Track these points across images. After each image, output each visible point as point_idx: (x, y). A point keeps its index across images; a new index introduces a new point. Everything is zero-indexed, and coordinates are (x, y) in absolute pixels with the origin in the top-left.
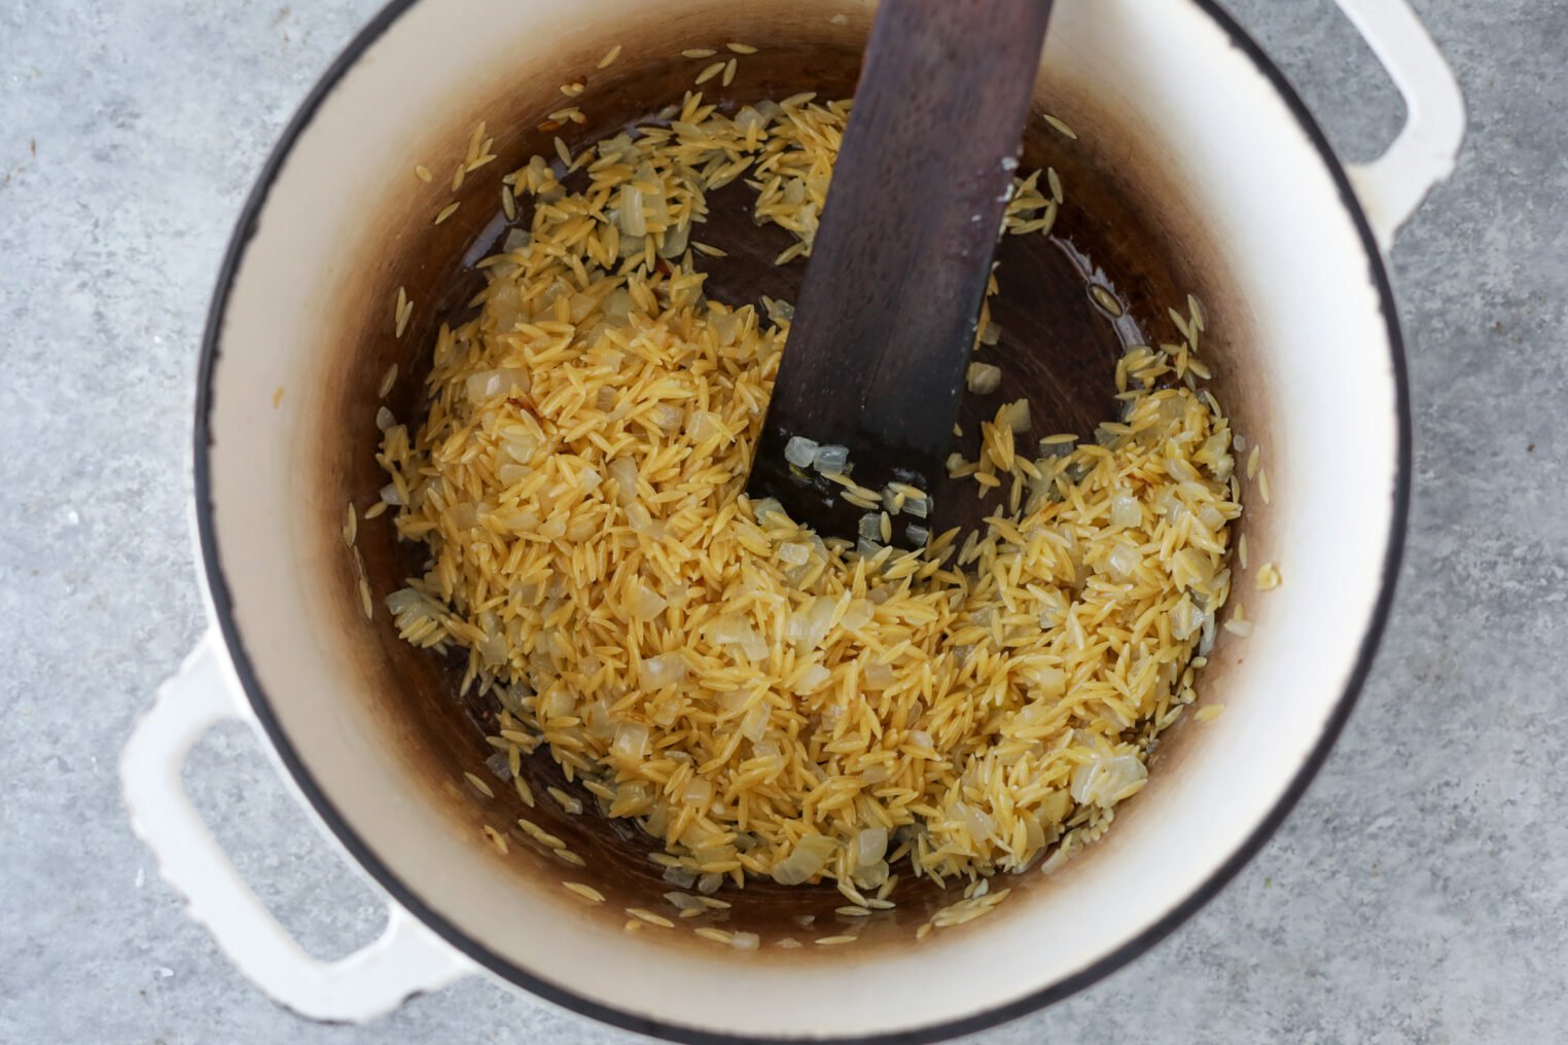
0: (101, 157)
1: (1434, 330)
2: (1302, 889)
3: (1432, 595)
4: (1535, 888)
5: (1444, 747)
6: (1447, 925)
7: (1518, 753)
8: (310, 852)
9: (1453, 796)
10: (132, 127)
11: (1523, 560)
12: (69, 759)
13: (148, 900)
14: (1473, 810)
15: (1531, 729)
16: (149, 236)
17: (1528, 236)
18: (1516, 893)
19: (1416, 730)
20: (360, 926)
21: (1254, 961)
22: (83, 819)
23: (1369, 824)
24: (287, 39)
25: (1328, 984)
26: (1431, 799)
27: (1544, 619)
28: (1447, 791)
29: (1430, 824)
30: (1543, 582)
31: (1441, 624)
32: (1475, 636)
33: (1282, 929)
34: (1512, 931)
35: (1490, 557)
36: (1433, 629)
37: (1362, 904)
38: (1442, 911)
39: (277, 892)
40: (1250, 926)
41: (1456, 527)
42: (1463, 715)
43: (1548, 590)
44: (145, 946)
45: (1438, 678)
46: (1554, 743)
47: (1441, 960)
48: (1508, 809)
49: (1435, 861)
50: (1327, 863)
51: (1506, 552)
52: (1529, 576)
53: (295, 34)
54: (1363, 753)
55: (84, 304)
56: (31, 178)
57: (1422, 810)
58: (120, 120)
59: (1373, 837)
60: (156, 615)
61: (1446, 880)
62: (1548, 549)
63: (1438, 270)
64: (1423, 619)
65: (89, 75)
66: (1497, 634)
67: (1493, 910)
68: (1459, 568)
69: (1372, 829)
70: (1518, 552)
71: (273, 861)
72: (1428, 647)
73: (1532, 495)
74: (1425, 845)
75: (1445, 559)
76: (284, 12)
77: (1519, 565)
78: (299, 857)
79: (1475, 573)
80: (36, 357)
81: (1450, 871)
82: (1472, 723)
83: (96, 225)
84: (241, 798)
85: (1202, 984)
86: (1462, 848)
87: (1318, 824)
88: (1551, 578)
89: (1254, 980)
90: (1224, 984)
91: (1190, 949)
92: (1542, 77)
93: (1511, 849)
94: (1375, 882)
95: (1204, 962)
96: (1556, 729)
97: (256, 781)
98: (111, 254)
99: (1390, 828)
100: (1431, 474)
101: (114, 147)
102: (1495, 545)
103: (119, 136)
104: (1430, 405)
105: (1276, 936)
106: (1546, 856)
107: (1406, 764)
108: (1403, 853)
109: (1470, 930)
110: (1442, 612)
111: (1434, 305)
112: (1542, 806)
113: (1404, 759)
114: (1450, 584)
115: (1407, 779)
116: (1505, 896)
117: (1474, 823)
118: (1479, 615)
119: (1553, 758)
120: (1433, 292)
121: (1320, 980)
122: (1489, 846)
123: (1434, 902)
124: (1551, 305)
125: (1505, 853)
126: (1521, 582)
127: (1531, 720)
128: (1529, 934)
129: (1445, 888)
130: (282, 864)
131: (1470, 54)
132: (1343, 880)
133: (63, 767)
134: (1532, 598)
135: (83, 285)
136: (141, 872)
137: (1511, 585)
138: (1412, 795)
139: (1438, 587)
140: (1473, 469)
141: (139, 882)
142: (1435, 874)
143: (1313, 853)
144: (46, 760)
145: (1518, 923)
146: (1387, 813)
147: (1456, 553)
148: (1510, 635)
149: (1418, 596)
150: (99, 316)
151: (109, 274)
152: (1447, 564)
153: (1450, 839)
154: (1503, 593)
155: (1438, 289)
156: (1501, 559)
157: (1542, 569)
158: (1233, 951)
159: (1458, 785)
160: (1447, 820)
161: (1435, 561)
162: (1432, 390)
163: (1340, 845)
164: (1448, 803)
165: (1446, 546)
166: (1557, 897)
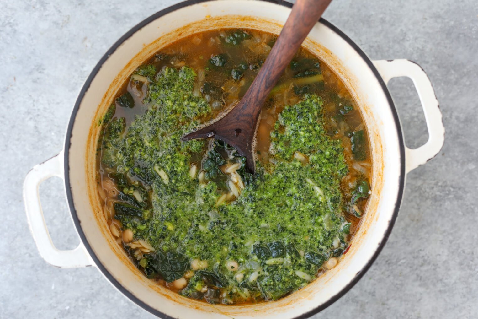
0: (35, 82)
1: (415, 121)
2: (380, 280)
3: (415, 197)
4: (446, 279)
5: (420, 239)
6: (421, 290)
7: (441, 241)
9: (422, 253)
10: (43, 73)
11: (441, 186)
12: (32, 254)
13: (56, 293)
14: (428, 257)
15: (445, 234)
16: (49, 104)
17: (442, 94)
18: (441, 280)
19: (411, 235)
20: (116, 298)
21: (367, 301)
22: (36, 270)
23: (399, 261)
24: (86, 46)
25: (388, 307)
26: (416, 254)
27: (447, 203)
28: (421, 252)
29: (416, 261)
30: (447, 192)
31: (418, 205)
32: (428, 208)
33: (374, 292)
34: (440, 291)
35: (432, 185)
36: (416, 206)
37: (397, 284)
38: (420, 286)
39: (92, 289)
40: (365, 291)
41: (422, 177)
42: (425, 230)
43: (448, 194)
44: (55, 305)
45: (417, 220)
46: (451, 238)
47: (420, 300)
48: (438, 257)
49: (418, 272)
50: (387, 273)
51: (436, 184)
52: (443, 191)
53: (89, 45)
54: (397, 242)
55: (31, 124)
56: (15, 88)
57: (414, 257)
58: (40, 71)
59: (400, 265)
60: (55, 212)
61: (421, 277)
62: (448, 183)
63: (416, 104)
64: (413, 204)
65: (30, 58)
66: (434, 207)
67: (434, 285)
68: (423, 189)
69: (400, 263)
70: (440, 184)
71: (91, 280)
72: (414, 211)
73: (444, 168)
74: (415, 267)
75: (419, 187)
76: (85, 38)
77: (440, 188)
78: (98, 279)
79: (428, 190)
80: (18, 140)
81: (422, 274)
82: (427, 233)
83: (34, 101)
85: (352, 308)
86: (425, 268)
87: (384, 262)
88: (449, 191)
89: (367, 306)
90: (359, 308)
91: (349, 298)
92: (446, 47)
93: (439, 268)
94: (401, 278)
95: (353, 301)
96: (452, 234)
98: (39, 110)
99: (405, 263)
101: (38, 78)
102: (433, 182)
103: (39, 75)
104: (414, 143)
105: (373, 294)
106: (449, 270)
107: (409, 245)
108: (408, 270)
109: (428, 291)
110: (418, 201)
111: (415, 114)
112: (448, 256)
113: (408, 243)
114: (420, 194)
115: (409, 249)
116: (438, 281)
117: (428, 261)
118: (429, 202)
119: (451, 242)
120: (415, 111)
121: (386, 306)
122: (433, 267)
123: (417, 283)
124: (449, 113)
125: (438, 269)
126: (441, 192)
127: (444, 231)
128: (445, 292)
129: (421, 279)
131: (425, 41)
132: (391, 278)
133: (30, 256)
134: (444, 197)
135: (31, 119)
136: (53, 285)
137: (438, 193)
138: (410, 253)
139: (417, 194)
141: (53, 287)
142: (418, 275)
143: (383, 270)
144: (25, 254)
145: (442, 289)
146: (404, 258)
147: (422, 185)
148: (438, 208)
149: (411, 197)
150: (36, 127)
151: (38, 115)
152: (420, 188)
153: (422, 265)
154: (436, 196)
155: (416, 110)
156: (435, 186)
157: (447, 189)
158: (361, 298)
159: (424, 250)
160: (421, 260)
161: (416, 187)
162: (414, 138)
163: (390, 268)
164: (421, 255)
165: (419, 183)
166: (453, 281)
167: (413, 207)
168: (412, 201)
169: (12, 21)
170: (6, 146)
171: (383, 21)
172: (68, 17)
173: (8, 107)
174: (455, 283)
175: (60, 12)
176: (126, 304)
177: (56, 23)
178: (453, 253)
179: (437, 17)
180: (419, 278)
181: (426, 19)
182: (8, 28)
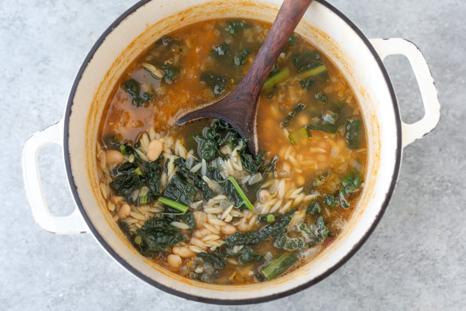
0: (40, 73)
2: (378, 275)
3: (413, 191)
4: (446, 274)
5: (418, 234)
6: (420, 285)
7: (439, 236)
8: (97, 265)
9: (421, 248)
10: (49, 64)
11: (439, 181)
12: (28, 240)
13: (50, 280)
14: (427, 252)
15: (443, 229)
16: (53, 94)
18: (440, 276)
19: (410, 229)
20: (111, 286)
21: (365, 295)
22: (32, 257)
23: (397, 256)
25: (386, 302)
26: (414, 249)
27: (445, 198)
28: (419, 247)
29: (415, 256)
30: (445, 187)
31: (416, 199)
32: (426, 202)
33: (372, 286)
34: (439, 287)
35: (430, 180)
36: (414, 201)
37: (395, 279)
38: (419, 281)
39: (87, 277)
40: (363, 285)
41: (420, 172)
42: (423, 225)
43: (446, 190)
44: (49, 293)
45: (416, 214)
46: (449, 233)
47: (419, 295)
48: (437, 252)
49: (416, 266)
50: (385, 267)
51: (434, 179)
52: (441, 186)
54: (395, 236)
55: (35, 113)
56: (21, 78)
57: (412, 252)
58: (46, 62)
59: (398, 260)
60: (54, 199)
61: (420, 272)
62: (446, 178)
64: (411, 198)
65: (37, 50)
66: (432, 202)
67: (433, 280)
68: (421, 184)
69: (398, 257)
70: (438, 179)
71: (86, 268)
72: (412, 206)
73: (441, 163)
74: (413, 262)
75: (417, 181)
77: (438, 183)
78: (93, 267)
79: (425, 185)
80: (21, 128)
81: (421, 269)
82: (425, 227)
83: (39, 91)
84: (77, 250)
85: (350, 302)
86: (424, 263)
87: (382, 256)
88: (447, 186)
89: (365, 301)
90: (356, 302)
91: (346, 292)
92: (441, 47)
93: (438, 263)
94: (399, 272)
95: (350, 296)
96: (450, 229)
97: (81, 245)
98: (43, 99)
99: (403, 257)
100: (412, 158)
101: (44, 70)
102: (431, 177)
103: (46, 67)
105: (371, 288)
106: (448, 265)
107: (407, 239)
108: (407, 264)
109: (427, 286)
110: (416, 195)
111: (412, 111)
112: (447, 251)
113: (407, 237)
114: (418, 188)
115: (407, 243)
116: (437, 276)
117: (427, 256)
118: (427, 197)
119: (449, 237)
121: (384, 301)
122: (432, 262)
123: (416, 278)
125: (437, 264)
126: (438, 187)
127: (443, 226)
128: (444, 288)
129: (419, 274)
130: (89, 269)
132: (390, 272)
133: (27, 242)
134: (442, 192)
135: (35, 108)
136: (48, 271)
137: (436, 188)
138: (409, 248)
139: (415, 189)
140: (424, 156)
141: (48, 274)
142: (416, 270)
143: (381, 264)
144: (22, 240)
145: (441, 284)
146: (402, 253)
147: (420, 179)
148: (436, 203)
149: (409, 192)
150: (39, 116)
151: (42, 105)
152: (417, 183)
153: (420, 260)
154: (434, 190)
155: (413, 106)
156: (432, 181)
157: (444, 184)
158: (359, 292)
159: (422, 245)
160: (419, 255)
161: (414, 182)
163: (389, 262)
164: (419, 250)
165: (417, 177)
166: (452, 277)
167: (411, 202)
168: (409, 195)
169: (22, 16)
170: (9, 134)
171: (379, 22)
172: (76, 13)
173: (14, 97)
174: (455, 279)
175: (68, 8)
176: (121, 293)
177: (64, 18)
178: (451, 248)
179: (432, 19)
180: (418, 273)
181: (421, 21)
182: (18, 23)
